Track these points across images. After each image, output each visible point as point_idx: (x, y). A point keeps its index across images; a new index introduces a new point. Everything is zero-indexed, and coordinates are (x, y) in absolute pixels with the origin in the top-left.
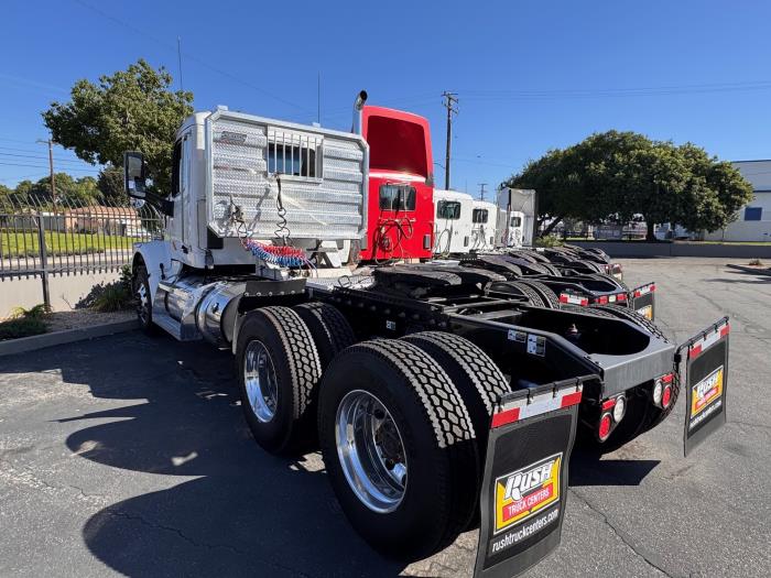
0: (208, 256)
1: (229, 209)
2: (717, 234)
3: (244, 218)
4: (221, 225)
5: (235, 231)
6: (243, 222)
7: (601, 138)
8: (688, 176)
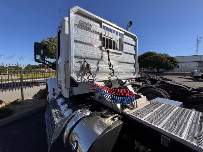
0: (71, 91)
1: (83, 65)
2: (172, 71)
3: (92, 70)
4: (78, 75)
5: (87, 79)
6: (91, 73)
7: (147, 53)
8: (166, 60)
